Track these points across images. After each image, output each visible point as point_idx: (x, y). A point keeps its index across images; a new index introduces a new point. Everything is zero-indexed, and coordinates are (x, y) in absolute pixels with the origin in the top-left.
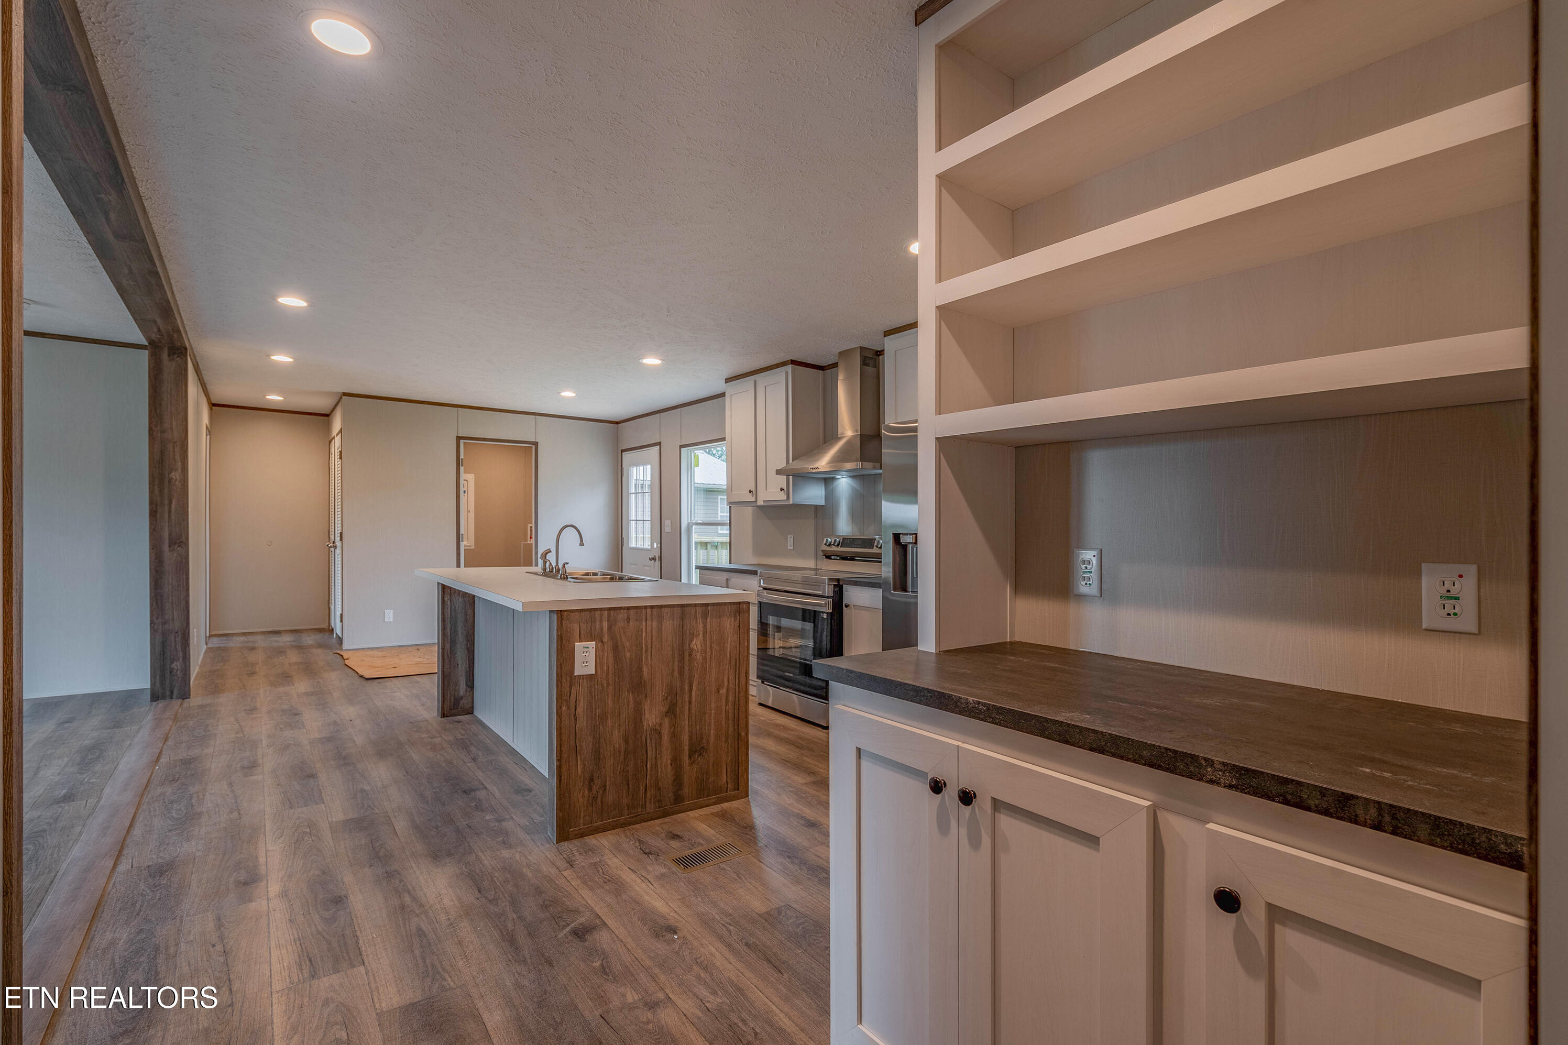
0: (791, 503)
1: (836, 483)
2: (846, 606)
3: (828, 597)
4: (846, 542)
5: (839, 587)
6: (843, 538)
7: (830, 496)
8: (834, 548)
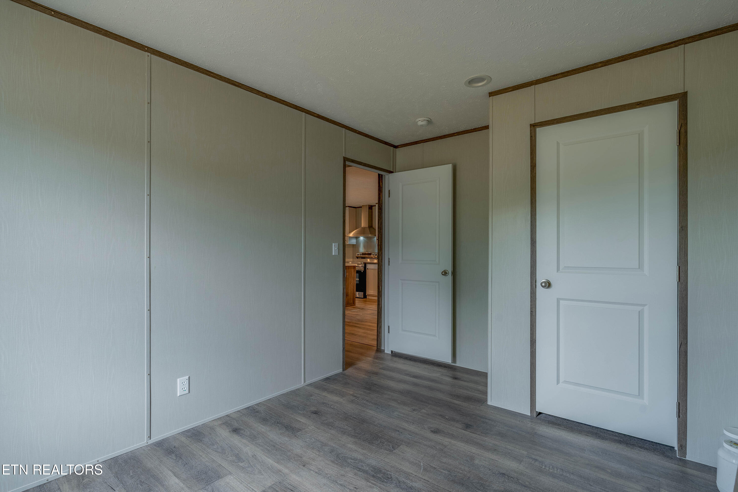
0: (348, 244)
1: (359, 238)
2: (368, 269)
3: (363, 267)
4: (363, 254)
5: (365, 264)
6: (362, 253)
7: (358, 242)
8: (359, 256)
